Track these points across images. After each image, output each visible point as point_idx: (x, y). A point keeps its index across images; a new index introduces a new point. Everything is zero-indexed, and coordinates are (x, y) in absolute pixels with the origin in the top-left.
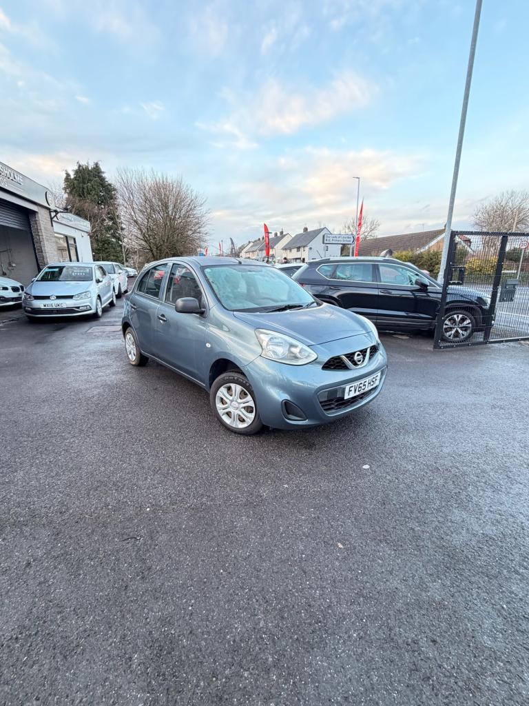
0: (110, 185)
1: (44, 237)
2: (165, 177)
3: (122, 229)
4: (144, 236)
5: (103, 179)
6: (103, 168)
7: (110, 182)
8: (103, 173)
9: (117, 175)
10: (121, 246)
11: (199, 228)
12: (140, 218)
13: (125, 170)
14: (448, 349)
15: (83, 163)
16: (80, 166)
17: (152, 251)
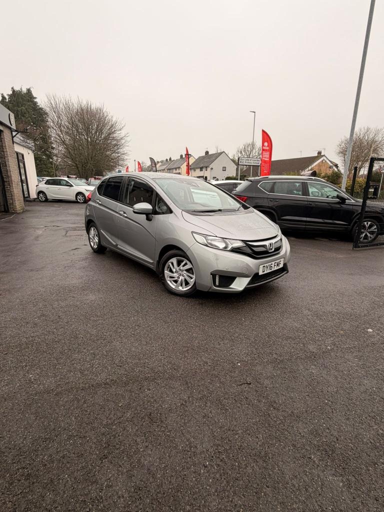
0: (41, 109)
1: (8, 153)
2: (89, 104)
3: (53, 148)
4: (71, 155)
5: (35, 103)
6: (34, 94)
7: (40, 106)
8: (35, 98)
9: (46, 100)
10: (51, 163)
11: (118, 149)
12: (67, 139)
13: (54, 97)
14: (364, 248)
15: (17, 88)
16: (14, 91)
17: (77, 168)
